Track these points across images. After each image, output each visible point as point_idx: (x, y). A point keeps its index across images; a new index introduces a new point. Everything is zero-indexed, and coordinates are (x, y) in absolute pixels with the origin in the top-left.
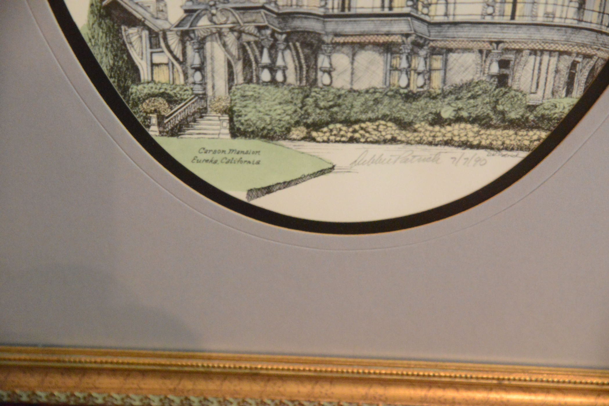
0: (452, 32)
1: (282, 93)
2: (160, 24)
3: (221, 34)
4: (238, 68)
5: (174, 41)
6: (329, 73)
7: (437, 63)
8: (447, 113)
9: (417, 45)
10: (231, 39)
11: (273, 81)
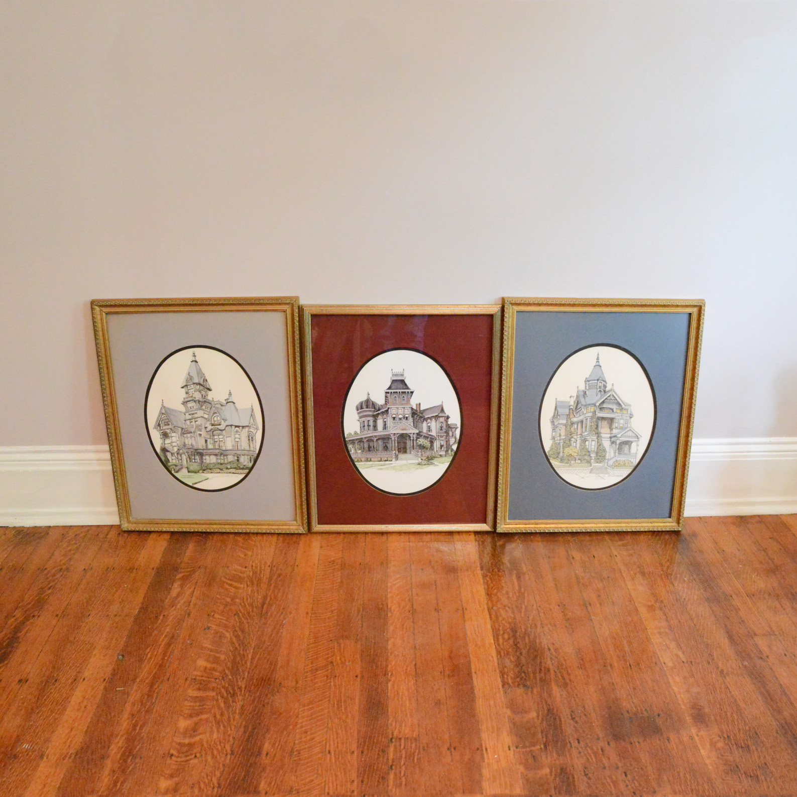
0: (227, 452)
1: (197, 464)
2: (173, 452)
3: (184, 453)
4: (188, 459)
5: (176, 455)
6: (205, 459)
7: (225, 457)
8: (229, 467)
9: (221, 454)
10: (186, 454)
11: (195, 462)
